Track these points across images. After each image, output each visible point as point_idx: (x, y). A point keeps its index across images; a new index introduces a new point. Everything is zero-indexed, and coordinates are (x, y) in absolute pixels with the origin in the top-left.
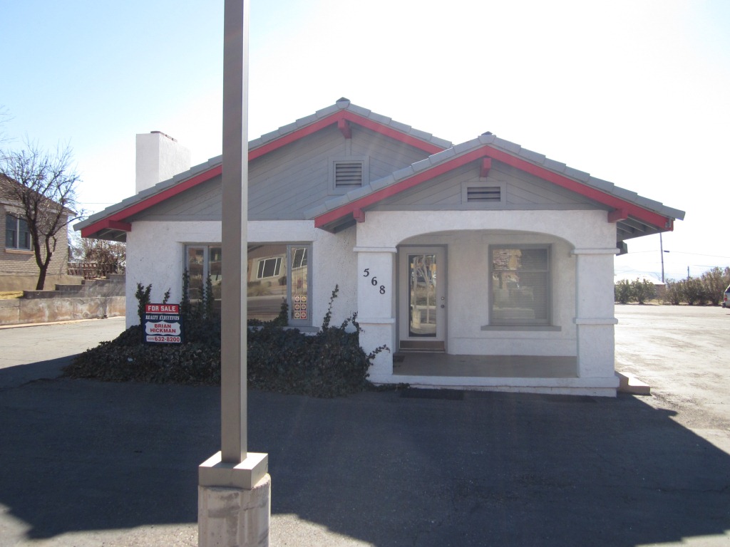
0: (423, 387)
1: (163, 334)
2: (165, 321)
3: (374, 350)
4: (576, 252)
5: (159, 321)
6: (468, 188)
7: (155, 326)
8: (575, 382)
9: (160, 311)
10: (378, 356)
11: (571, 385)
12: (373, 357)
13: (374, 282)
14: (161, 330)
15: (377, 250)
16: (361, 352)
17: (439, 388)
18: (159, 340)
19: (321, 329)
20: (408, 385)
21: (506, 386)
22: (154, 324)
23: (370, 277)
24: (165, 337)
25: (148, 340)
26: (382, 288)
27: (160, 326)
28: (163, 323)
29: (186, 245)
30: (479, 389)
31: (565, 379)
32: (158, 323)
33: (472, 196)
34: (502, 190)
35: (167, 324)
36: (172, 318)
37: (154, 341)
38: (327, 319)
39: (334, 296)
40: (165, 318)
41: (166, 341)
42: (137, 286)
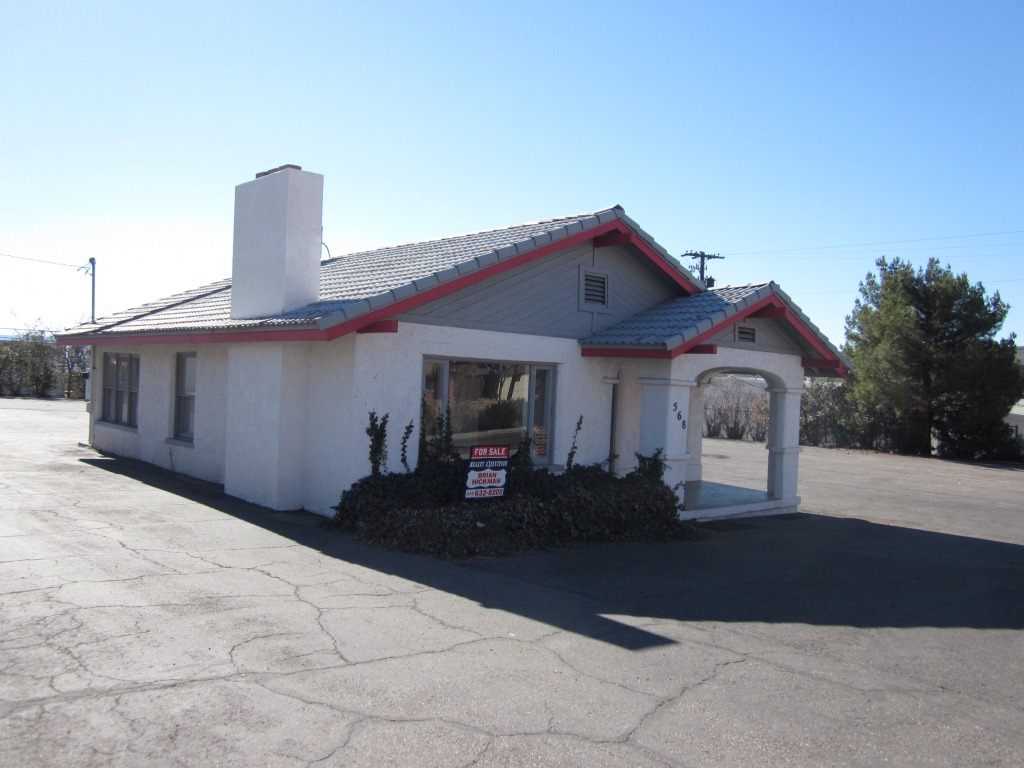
1: (486, 485)
2: (492, 468)
5: (484, 468)
7: (480, 475)
9: (488, 455)
14: (484, 481)
18: (481, 494)
19: (566, 467)
22: (477, 473)
23: (677, 412)
24: (488, 490)
25: (467, 496)
26: (684, 423)
27: (484, 475)
28: (488, 471)
32: (482, 472)
34: (757, 332)
35: (492, 472)
36: (500, 463)
37: (474, 496)
38: (571, 455)
39: (579, 428)
40: (492, 464)
41: (487, 495)
42: (368, 416)
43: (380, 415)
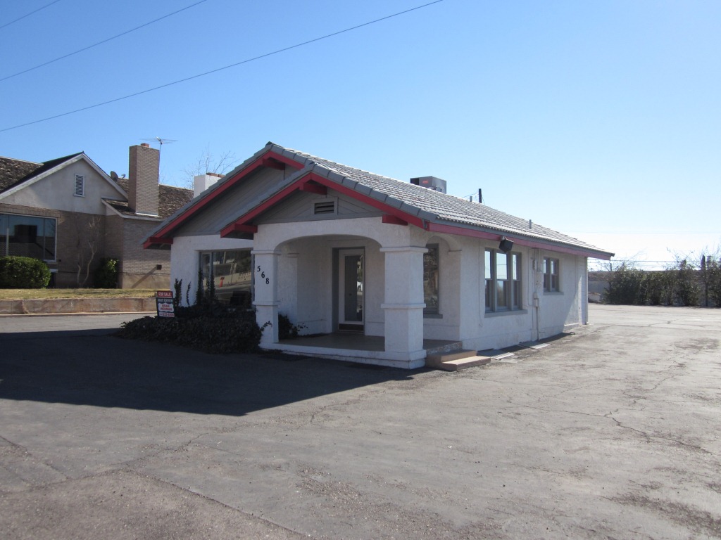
0: (290, 353)
1: (166, 311)
2: (167, 302)
3: (263, 324)
4: (381, 250)
6: (316, 204)
7: (163, 306)
8: (381, 354)
9: (164, 296)
10: (266, 329)
11: (377, 357)
12: (263, 329)
13: (263, 275)
14: (165, 309)
15: (263, 252)
16: (256, 326)
17: (298, 354)
18: (165, 315)
20: (281, 351)
21: (336, 355)
22: (161, 304)
23: (261, 272)
24: (167, 313)
25: (160, 315)
26: (267, 280)
28: (165, 304)
29: (201, 252)
30: (322, 357)
31: (373, 352)
33: (318, 210)
34: (335, 204)
35: (167, 305)
36: (170, 300)
37: (162, 316)
41: (168, 316)
42: (175, 281)
43: (179, 280)
